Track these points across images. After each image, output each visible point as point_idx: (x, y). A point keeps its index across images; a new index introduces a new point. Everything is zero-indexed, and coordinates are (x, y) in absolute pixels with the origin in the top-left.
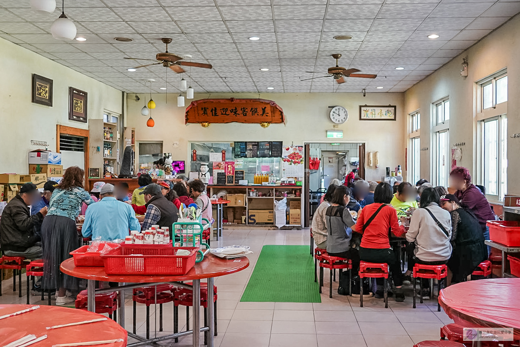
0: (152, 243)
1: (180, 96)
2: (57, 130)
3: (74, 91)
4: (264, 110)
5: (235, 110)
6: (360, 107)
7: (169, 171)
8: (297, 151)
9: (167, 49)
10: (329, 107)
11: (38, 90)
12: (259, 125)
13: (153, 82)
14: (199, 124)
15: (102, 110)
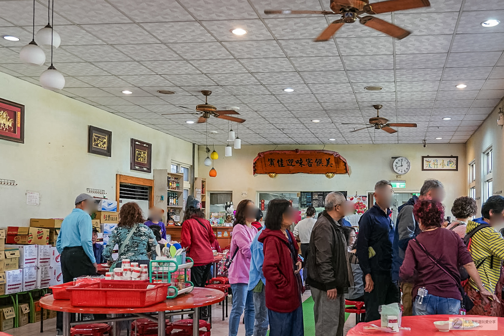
0: (129, 279)
1: (228, 146)
2: (116, 179)
3: (137, 143)
4: (328, 161)
5: (300, 161)
6: (423, 157)
7: (230, 220)
8: (361, 201)
9: (206, 101)
10: (392, 158)
11: (95, 141)
12: (324, 175)
13: (216, 134)
14: (266, 175)
15: (169, 161)
